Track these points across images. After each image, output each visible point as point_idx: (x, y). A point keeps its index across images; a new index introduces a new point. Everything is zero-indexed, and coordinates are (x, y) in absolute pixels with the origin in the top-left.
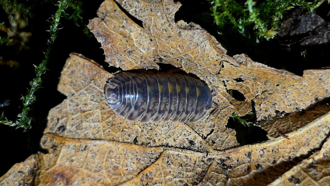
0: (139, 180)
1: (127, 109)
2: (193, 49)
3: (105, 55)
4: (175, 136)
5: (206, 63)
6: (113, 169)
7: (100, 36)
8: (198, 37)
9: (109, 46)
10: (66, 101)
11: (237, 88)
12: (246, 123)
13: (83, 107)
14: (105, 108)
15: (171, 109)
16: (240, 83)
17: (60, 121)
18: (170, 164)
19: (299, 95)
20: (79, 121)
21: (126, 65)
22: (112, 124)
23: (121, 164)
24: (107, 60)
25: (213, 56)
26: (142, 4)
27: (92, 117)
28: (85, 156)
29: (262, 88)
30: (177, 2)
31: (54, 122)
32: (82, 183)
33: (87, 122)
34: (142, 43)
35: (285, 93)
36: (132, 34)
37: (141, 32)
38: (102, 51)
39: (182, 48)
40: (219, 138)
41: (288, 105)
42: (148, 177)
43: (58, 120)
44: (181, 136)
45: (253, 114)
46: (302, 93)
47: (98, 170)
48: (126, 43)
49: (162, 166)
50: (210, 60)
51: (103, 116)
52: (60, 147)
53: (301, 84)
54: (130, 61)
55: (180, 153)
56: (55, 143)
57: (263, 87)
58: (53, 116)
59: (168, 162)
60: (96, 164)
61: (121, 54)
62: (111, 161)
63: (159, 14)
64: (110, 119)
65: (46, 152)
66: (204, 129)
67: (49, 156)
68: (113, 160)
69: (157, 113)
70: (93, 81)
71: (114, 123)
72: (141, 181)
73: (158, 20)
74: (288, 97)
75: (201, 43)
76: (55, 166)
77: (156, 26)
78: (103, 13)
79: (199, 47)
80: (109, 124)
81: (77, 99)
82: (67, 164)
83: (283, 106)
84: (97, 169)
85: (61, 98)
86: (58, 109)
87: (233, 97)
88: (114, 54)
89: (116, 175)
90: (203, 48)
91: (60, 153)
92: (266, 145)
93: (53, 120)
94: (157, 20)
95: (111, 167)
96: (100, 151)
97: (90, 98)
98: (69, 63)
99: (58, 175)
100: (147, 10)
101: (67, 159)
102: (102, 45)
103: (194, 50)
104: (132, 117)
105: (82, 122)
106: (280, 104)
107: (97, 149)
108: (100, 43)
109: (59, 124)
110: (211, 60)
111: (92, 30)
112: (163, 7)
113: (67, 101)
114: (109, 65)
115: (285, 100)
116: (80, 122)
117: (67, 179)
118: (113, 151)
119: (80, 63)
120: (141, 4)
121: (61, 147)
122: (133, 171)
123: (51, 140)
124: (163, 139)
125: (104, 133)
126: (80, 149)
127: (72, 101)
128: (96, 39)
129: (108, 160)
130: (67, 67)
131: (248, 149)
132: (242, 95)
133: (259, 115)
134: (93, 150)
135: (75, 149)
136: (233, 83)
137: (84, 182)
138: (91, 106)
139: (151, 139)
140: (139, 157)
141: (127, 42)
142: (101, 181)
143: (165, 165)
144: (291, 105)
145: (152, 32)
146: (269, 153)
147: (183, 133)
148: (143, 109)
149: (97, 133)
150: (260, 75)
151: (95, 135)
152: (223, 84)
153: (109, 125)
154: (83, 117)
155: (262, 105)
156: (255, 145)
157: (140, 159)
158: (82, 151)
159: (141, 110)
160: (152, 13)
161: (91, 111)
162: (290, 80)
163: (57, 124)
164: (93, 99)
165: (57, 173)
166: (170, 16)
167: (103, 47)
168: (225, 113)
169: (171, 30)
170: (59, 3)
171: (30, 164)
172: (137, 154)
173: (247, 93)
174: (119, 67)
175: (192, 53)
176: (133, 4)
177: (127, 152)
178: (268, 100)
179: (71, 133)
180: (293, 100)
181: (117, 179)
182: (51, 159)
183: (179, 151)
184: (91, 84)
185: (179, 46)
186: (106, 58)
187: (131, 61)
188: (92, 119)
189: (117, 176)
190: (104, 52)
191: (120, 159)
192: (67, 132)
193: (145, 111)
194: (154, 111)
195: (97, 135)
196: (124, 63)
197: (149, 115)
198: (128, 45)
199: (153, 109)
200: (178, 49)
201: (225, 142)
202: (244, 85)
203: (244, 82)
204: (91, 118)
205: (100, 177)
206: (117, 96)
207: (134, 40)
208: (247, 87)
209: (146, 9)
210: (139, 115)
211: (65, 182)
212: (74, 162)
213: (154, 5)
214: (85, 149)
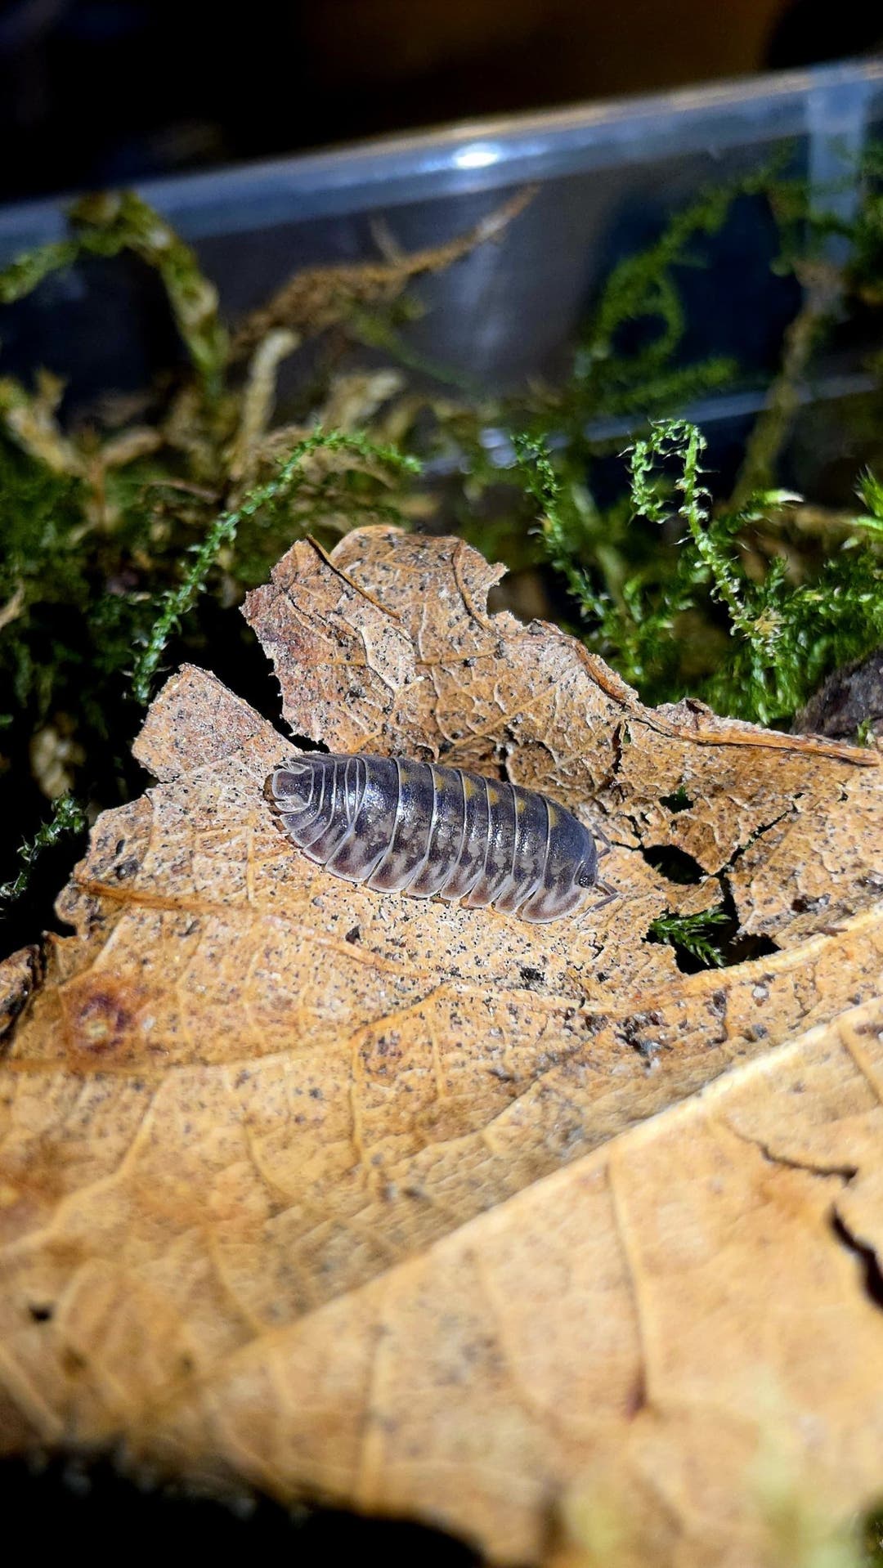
0: (357, 1051)
1: (334, 832)
2: (540, 694)
3: (282, 697)
4: (479, 950)
5: (578, 741)
6: (275, 1007)
7: (272, 640)
8: (552, 659)
9: (297, 671)
10: (150, 792)
11: (675, 837)
12: (709, 949)
13: (201, 819)
14: (267, 831)
15: (470, 850)
16: (684, 813)
17: (125, 849)
18: (460, 1023)
19: (867, 831)
20: (183, 853)
21: (341, 737)
22: (284, 876)
23: (302, 994)
24: (288, 714)
25: (598, 712)
26: (398, 574)
27: (228, 844)
28: (189, 950)
29: (751, 820)
30: (495, 562)
31: (107, 850)
32: (168, 1029)
33: (208, 856)
34: (391, 658)
35: (822, 830)
36: (363, 630)
37: (388, 626)
38: (275, 684)
39: (507, 695)
40: (622, 967)
41: (836, 873)
42: (387, 1048)
43: (120, 845)
44: (499, 952)
45: (730, 918)
46: (874, 824)
47: (226, 1000)
48: (345, 661)
49: (435, 1023)
50: (589, 727)
51: (259, 850)
52: (115, 918)
53: (869, 792)
54: (354, 724)
55: (494, 995)
56: (100, 910)
57: (752, 816)
58: (105, 832)
59: (454, 1015)
60: (221, 979)
61: (329, 699)
62: (271, 980)
63: (444, 594)
64: (281, 860)
65: (69, 930)
66: (575, 947)
67: (73, 943)
68: (276, 976)
69: (426, 858)
70: (239, 752)
71: (291, 873)
72: (362, 1058)
73: (440, 611)
74: (832, 841)
75: (563, 673)
76: (89, 972)
77: (434, 629)
78: (285, 576)
79: (557, 686)
80: (275, 873)
81: (186, 791)
82: (129, 969)
83: (820, 875)
84: (223, 997)
85: (139, 781)
86: (123, 816)
87: (663, 876)
88: (309, 698)
89: (283, 1024)
90: (567, 687)
91: (109, 936)
92: (771, 964)
93: (105, 845)
94: (437, 612)
95: (267, 997)
96: (238, 943)
97: (224, 794)
98: (176, 686)
99: (92, 999)
100: (411, 587)
101: (132, 954)
102: (276, 665)
103: (543, 695)
104: (347, 863)
105: (192, 854)
106: (810, 872)
107: (229, 937)
108: (271, 662)
109: (121, 855)
110: (590, 724)
111: (250, 619)
112: (455, 574)
113: (155, 794)
114: (291, 731)
115: (825, 854)
116: (187, 856)
117: (121, 1013)
118: (279, 950)
119: (206, 695)
120: (395, 573)
121: (117, 919)
122: (339, 1023)
123: (90, 902)
124: (441, 953)
125: (257, 893)
126: (177, 930)
127: (169, 796)
128: (260, 646)
129: (262, 976)
130: (168, 693)
131: (715, 981)
132: (691, 860)
133: (747, 915)
134: (217, 936)
135: (160, 930)
136: (663, 819)
137: (174, 1029)
138: (226, 816)
139: (403, 945)
140: (361, 988)
141: (348, 659)
142: (233, 1035)
143: (446, 1022)
144: (843, 870)
145: (421, 651)
146: (783, 995)
147: (506, 945)
148: (381, 835)
149: (235, 892)
150: (740, 761)
151: (227, 894)
152: (629, 827)
153: (276, 877)
154: (198, 843)
155: (754, 885)
156: (735, 967)
157: (364, 994)
158: (180, 935)
159: (377, 839)
160: (424, 595)
161: (225, 831)
162: (832, 771)
163: (113, 858)
164: (233, 797)
165: (91, 993)
166: (474, 596)
167: (278, 672)
168: (640, 909)
169: (475, 639)
170: (166, 598)
171: (13, 980)
172: (355, 977)
173: (705, 848)
174: (320, 742)
175: (537, 710)
176: (372, 574)
177: (323, 964)
178: (771, 862)
179: (152, 883)
180: (849, 852)
181: (283, 1035)
182: (80, 953)
183: (491, 990)
184: (231, 758)
185: (499, 692)
186: (284, 707)
187: (357, 721)
188: (223, 851)
189: (286, 1029)
190: (280, 688)
191: (299, 981)
192: (143, 879)
193: (388, 844)
194: (416, 851)
195: (235, 895)
196: (336, 728)
197: (400, 862)
198: (349, 670)
199: (414, 842)
200: (496, 700)
201: (639, 975)
202: (695, 818)
203: (695, 808)
204: (220, 848)
205: (227, 1022)
206: (307, 792)
207: (369, 648)
208: (703, 824)
209: (408, 585)
210: (369, 855)
211: (114, 1020)
212: (149, 967)
213: (430, 574)
214: (188, 933)
